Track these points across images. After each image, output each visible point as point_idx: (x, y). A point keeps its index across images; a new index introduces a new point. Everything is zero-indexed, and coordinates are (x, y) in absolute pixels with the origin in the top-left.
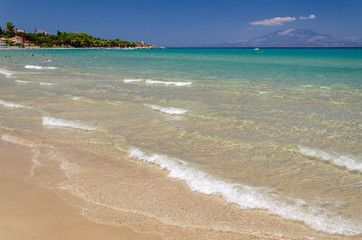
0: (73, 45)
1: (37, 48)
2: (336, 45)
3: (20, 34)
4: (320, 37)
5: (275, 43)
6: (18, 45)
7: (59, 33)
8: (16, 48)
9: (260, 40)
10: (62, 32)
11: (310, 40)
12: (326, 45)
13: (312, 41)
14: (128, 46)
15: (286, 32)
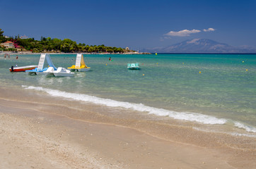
0: (63, 50)
1: (30, 53)
2: (232, 52)
3: (11, 40)
4: (220, 45)
5: (184, 50)
6: (10, 50)
7: (44, 39)
8: (9, 53)
9: (172, 47)
10: (47, 38)
11: (212, 47)
12: (224, 52)
13: (213, 48)
14: (115, 52)
15: (193, 41)
